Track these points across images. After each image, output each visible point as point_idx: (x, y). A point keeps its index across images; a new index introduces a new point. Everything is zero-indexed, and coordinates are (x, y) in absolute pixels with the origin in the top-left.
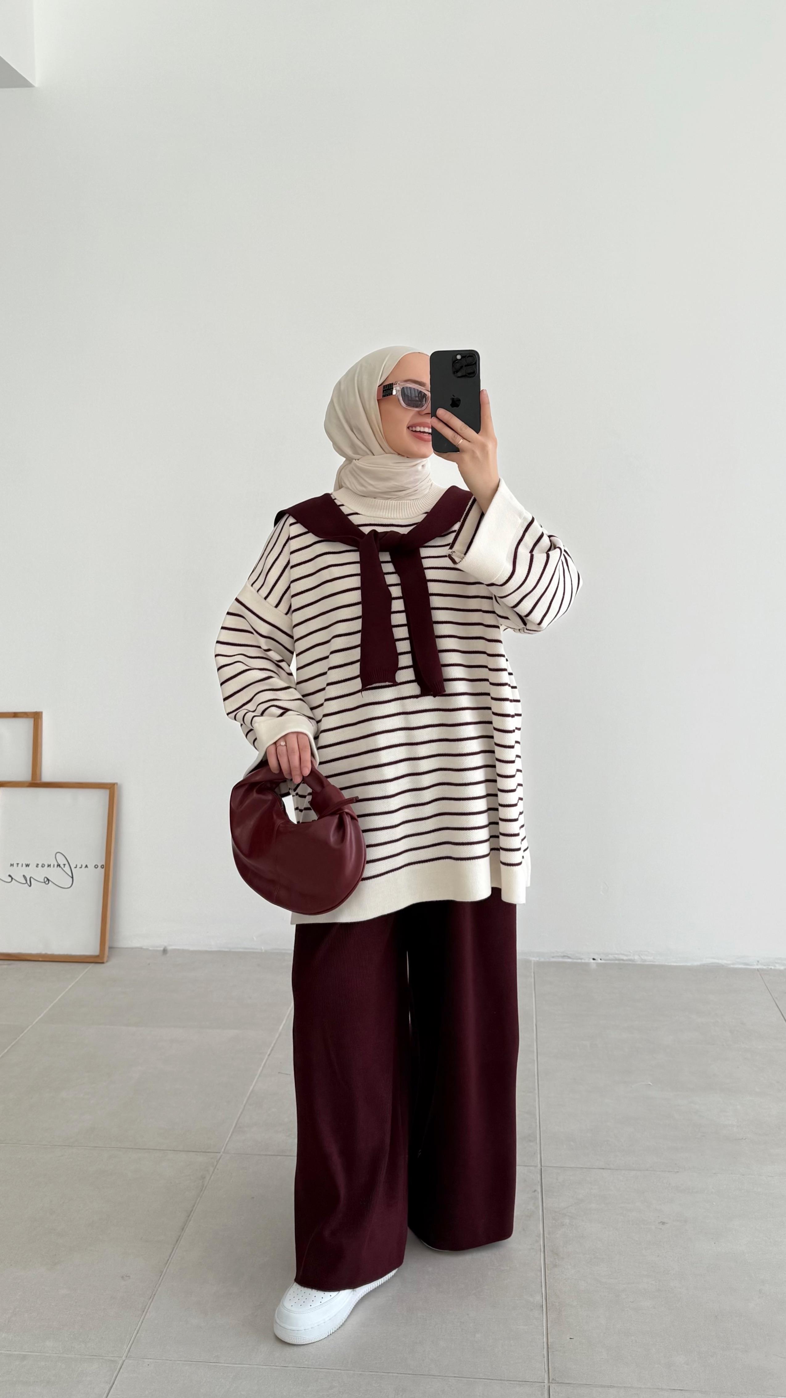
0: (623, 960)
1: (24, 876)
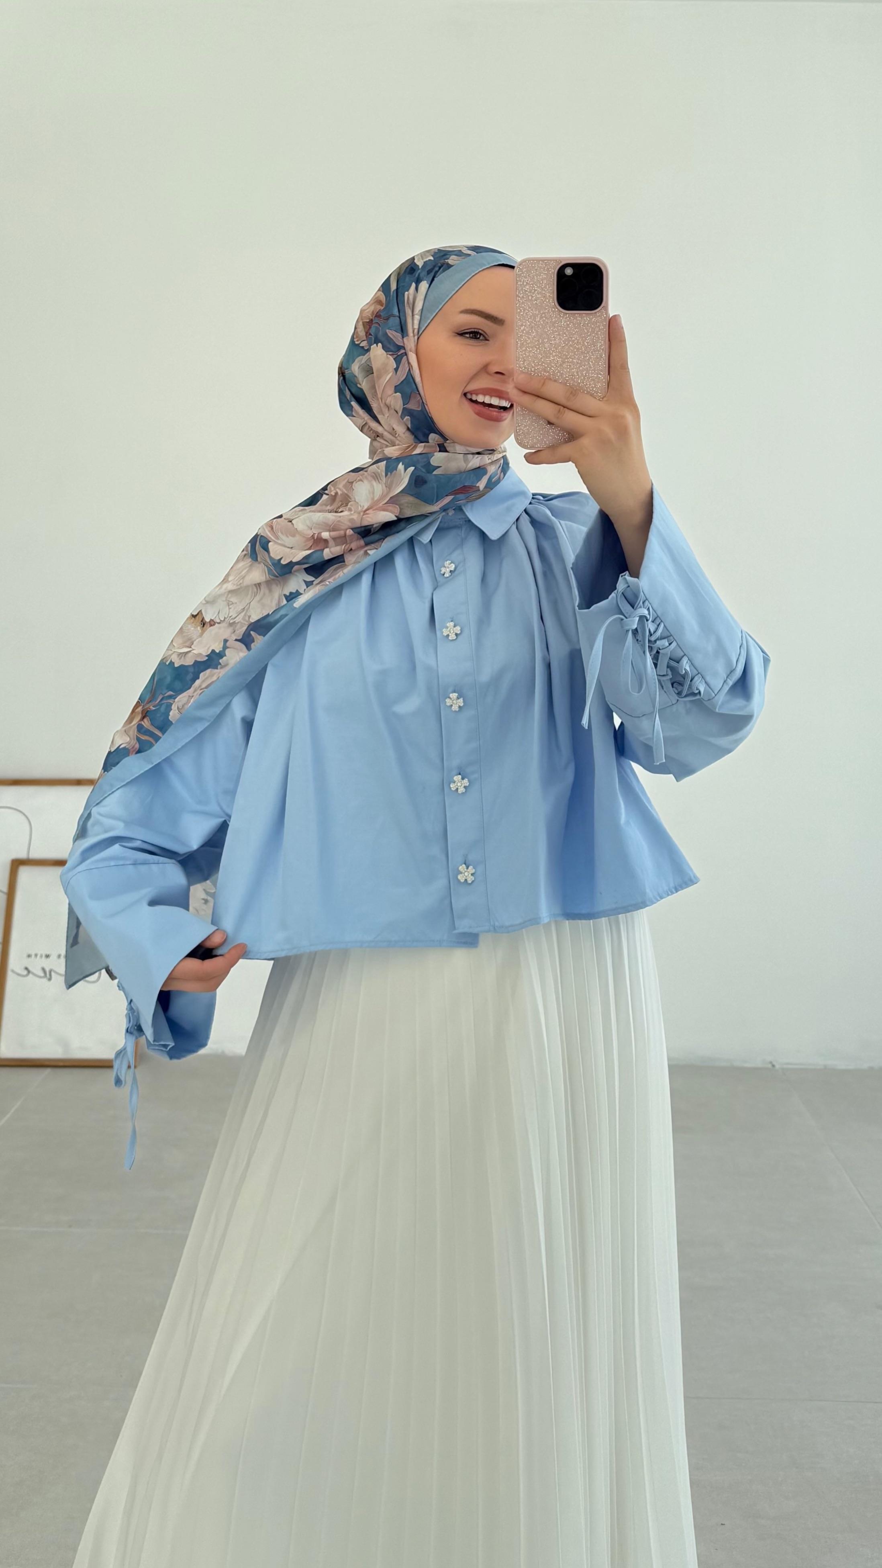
1: (43, 970)
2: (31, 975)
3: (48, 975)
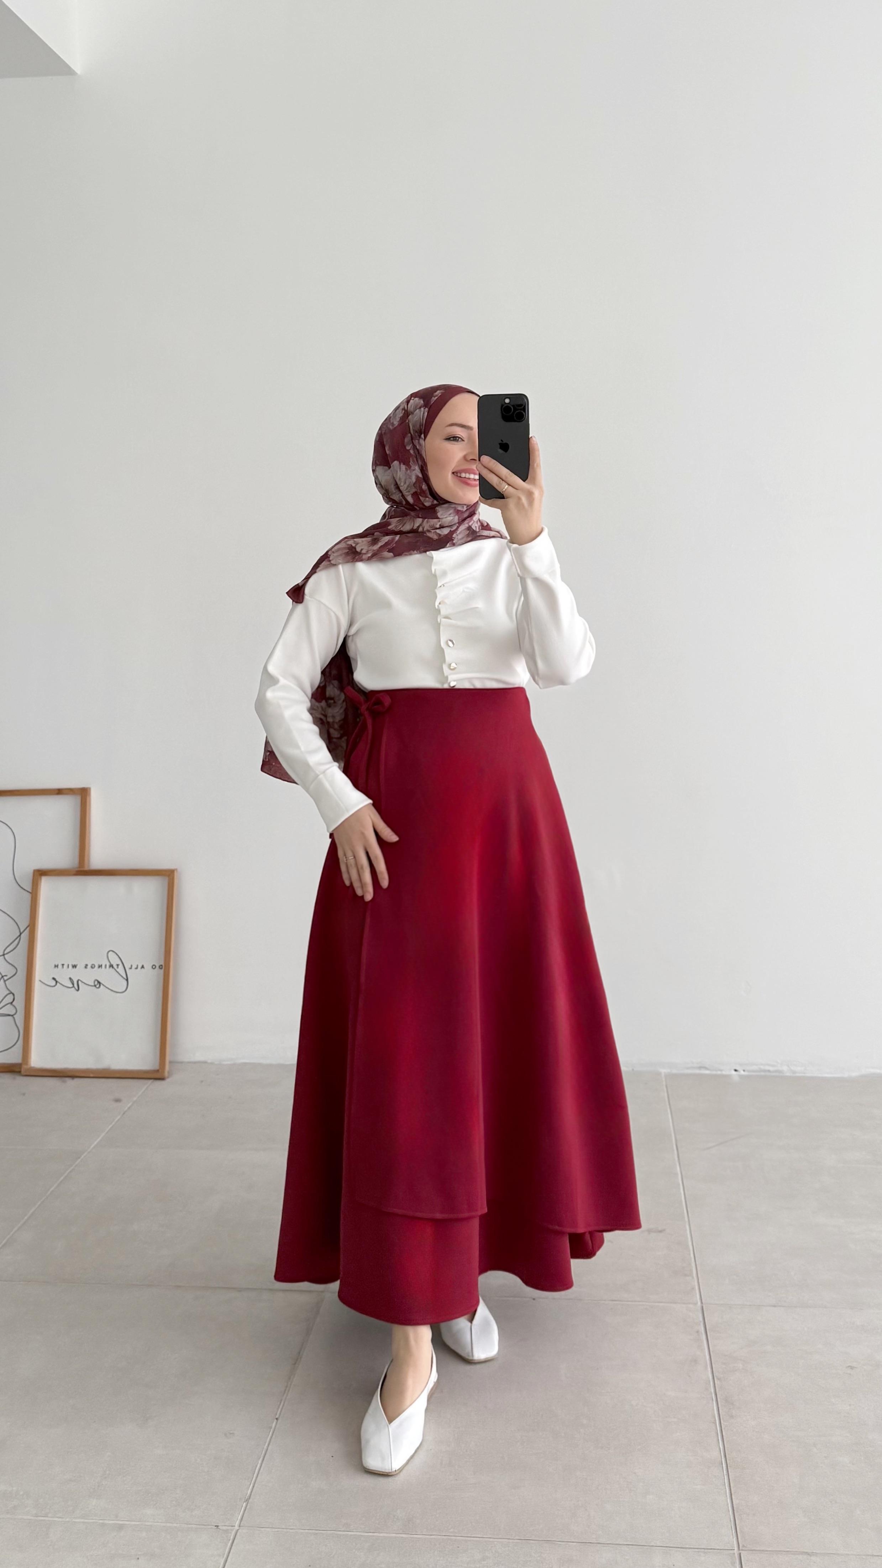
0: (769, 1071)
1: (70, 979)
2: (58, 984)
3: (76, 985)
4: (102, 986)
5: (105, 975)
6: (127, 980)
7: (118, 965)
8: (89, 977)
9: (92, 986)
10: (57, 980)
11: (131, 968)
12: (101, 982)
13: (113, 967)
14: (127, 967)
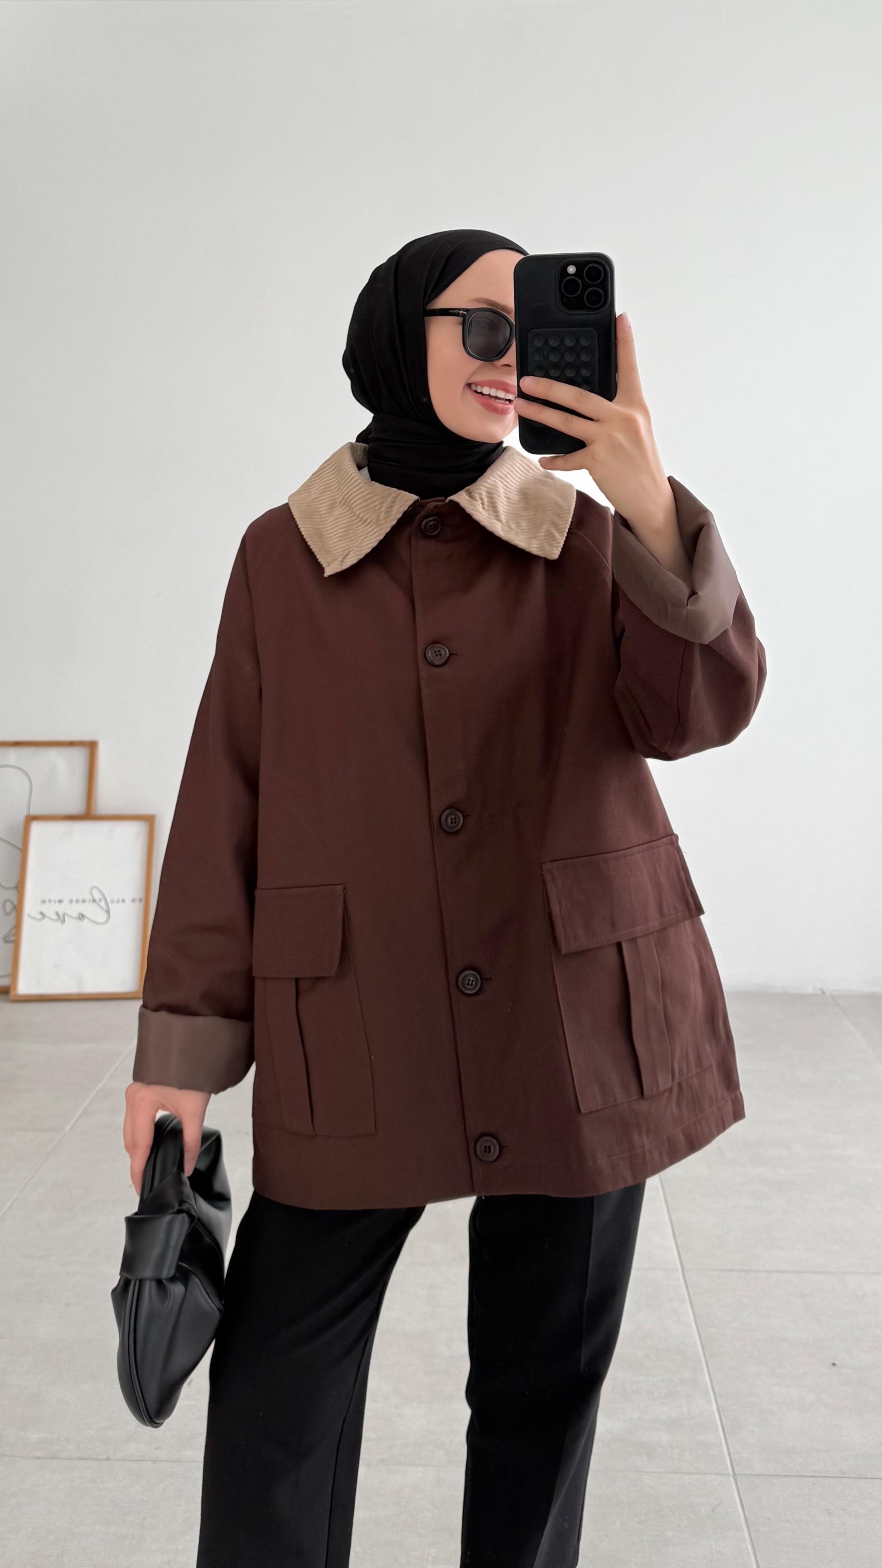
1: (57, 914)
2: (46, 919)
3: (62, 917)
4: (85, 919)
5: (89, 910)
6: (108, 912)
7: (100, 900)
8: (74, 910)
9: (76, 918)
10: (45, 912)
11: (112, 901)
12: (84, 913)
13: (96, 901)
14: (109, 901)
